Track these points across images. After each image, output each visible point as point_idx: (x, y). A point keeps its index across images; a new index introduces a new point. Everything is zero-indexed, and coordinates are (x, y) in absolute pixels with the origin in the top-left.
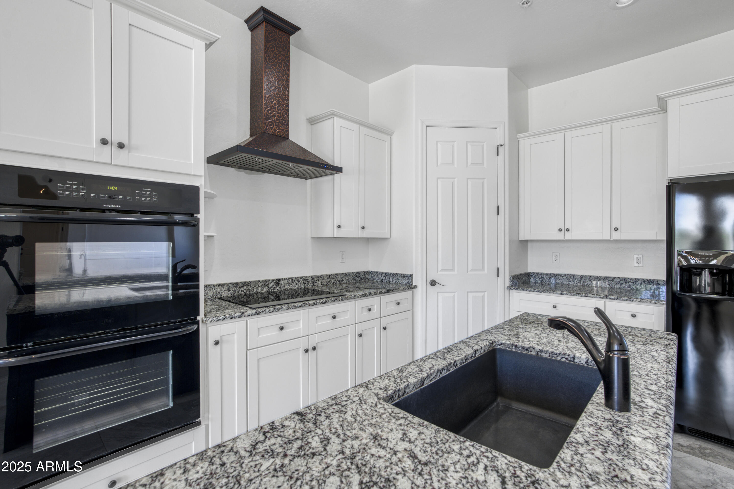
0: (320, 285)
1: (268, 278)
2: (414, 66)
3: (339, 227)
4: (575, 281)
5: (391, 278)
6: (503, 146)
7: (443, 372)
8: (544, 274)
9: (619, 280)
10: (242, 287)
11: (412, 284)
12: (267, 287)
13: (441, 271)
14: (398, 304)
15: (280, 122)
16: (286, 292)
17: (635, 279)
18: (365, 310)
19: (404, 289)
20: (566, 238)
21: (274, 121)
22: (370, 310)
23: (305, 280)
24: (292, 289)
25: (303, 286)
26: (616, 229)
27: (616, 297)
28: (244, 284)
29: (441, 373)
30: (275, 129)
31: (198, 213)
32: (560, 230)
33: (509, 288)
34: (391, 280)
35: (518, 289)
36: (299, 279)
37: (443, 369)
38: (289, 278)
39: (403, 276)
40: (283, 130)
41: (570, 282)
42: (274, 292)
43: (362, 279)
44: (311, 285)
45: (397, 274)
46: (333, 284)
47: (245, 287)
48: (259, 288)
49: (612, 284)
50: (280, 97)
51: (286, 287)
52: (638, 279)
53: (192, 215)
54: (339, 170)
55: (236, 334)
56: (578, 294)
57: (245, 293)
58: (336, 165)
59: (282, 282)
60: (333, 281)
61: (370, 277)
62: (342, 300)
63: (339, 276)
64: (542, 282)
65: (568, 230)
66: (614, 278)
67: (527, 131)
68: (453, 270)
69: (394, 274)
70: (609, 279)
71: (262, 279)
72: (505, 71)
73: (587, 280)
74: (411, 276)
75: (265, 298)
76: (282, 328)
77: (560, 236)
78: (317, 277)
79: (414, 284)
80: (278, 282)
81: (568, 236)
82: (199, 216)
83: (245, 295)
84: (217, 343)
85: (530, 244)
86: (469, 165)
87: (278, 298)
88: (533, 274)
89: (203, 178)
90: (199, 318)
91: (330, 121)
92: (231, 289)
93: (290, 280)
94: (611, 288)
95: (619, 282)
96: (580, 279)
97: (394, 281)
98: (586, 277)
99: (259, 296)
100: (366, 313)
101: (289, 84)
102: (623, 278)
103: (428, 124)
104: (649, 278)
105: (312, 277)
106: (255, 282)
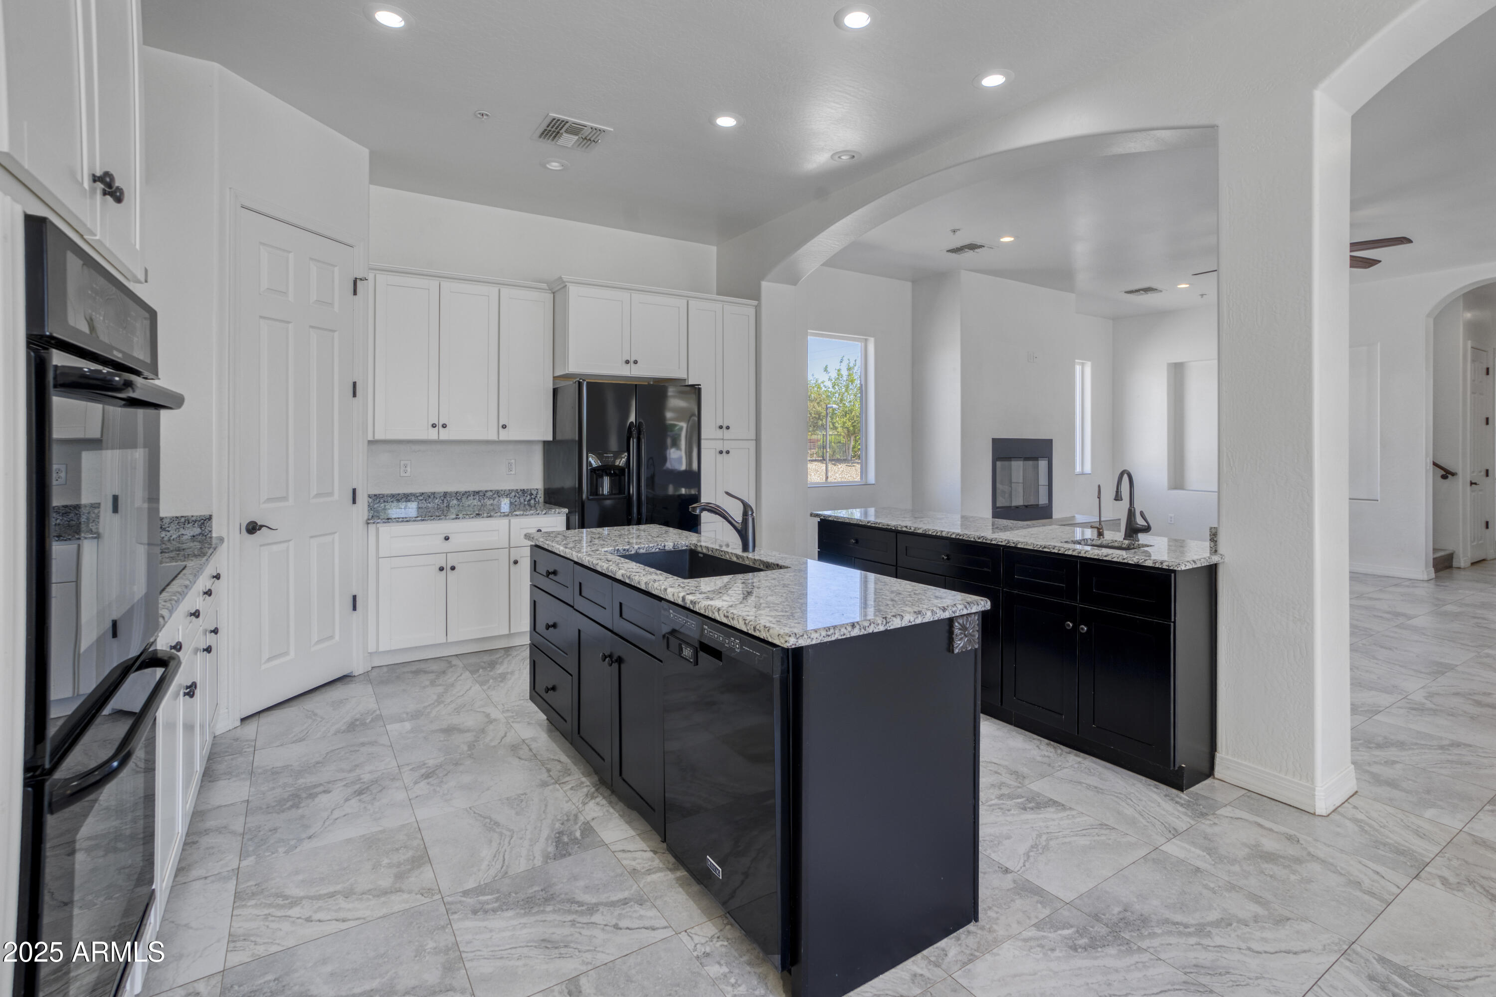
9: (491, 494)
17: (509, 490)
32: (434, 426)
41: (429, 505)
52: (512, 490)
73: (453, 498)
77: (433, 435)
81: (444, 435)
94: (482, 505)
95: (492, 496)
96: (442, 498)
98: (451, 494)
102: (496, 491)
104: (522, 488)
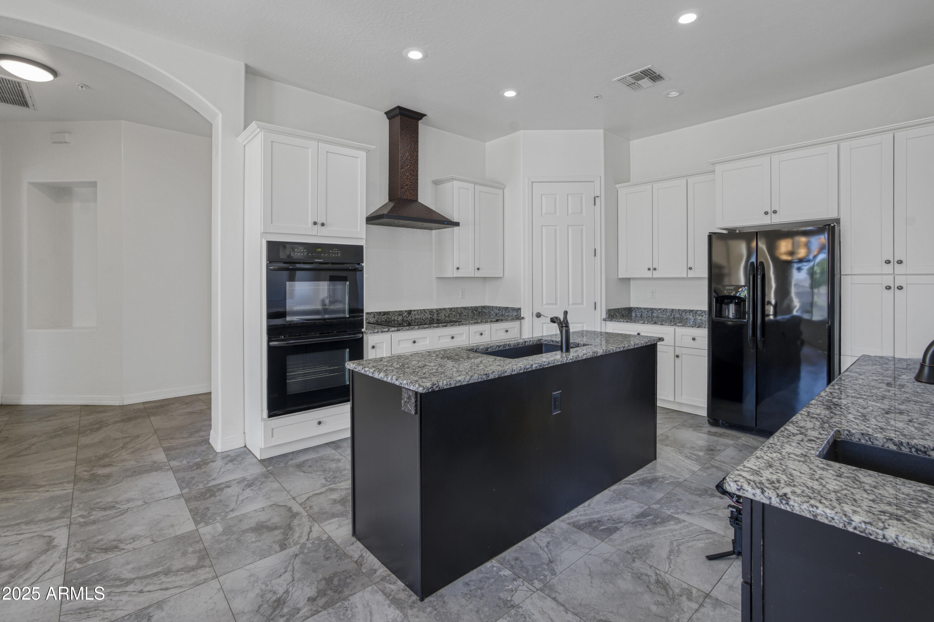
0: (443, 316)
1: (402, 310)
2: (522, 131)
3: (458, 269)
4: (668, 314)
5: (504, 312)
6: (599, 197)
7: (501, 348)
8: (643, 308)
10: (383, 315)
11: (520, 316)
12: (401, 316)
13: (545, 305)
14: (507, 331)
15: (411, 189)
16: (416, 320)
18: (478, 334)
19: (512, 320)
20: (654, 276)
21: (407, 189)
22: (481, 334)
23: (431, 311)
24: (420, 319)
25: (429, 317)
26: (690, 268)
27: (682, 324)
28: (385, 313)
29: (499, 347)
30: (407, 195)
31: (363, 262)
33: (605, 320)
34: (504, 313)
35: (611, 320)
36: (426, 311)
37: (501, 346)
38: (418, 310)
39: (513, 309)
40: (414, 195)
42: (407, 321)
43: (479, 313)
44: (436, 316)
45: (508, 308)
46: (454, 316)
47: (386, 316)
48: (396, 317)
49: (696, 316)
50: (411, 170)
51: (416, 317)
53: (359, 264)
54: (457, 224)
55: (385, 343)
56: (655, 323)
57: (386, 320)
58: (455, 221)
59: (413, 313)
60: (454, 313)
61: (487, 311)
62: (459, 325)
63: (459, 310)
64: (641, 316)
65: (655, 269)
66: (697, 311)
67: (629, 181)
68: (556, 304)
69: (506, 308)
70: (694, 312)
71: (398, 310)
72: (601, 131)
74: (520, 309)
75: (400, 324)
76: (414, 342)
78: (440, 309)
79: (522, 316)
80: (409, 312)
82: (363, 264)
83: (386, 321)
84: (373, 347)
85: (632, 282)
86: (569, 214)
87: (409, 325)
88: (634, 308)
89: (365, 240)
90: (363, 330)
91: (451, 183)
92: (376, 317)
93: (419, 311)
97: (506, 314)
99: (396, 323)
100: (478, 336)
101: (418, 140)
103: (533, 180)
105: (436, 309)
106: (392, 312)
